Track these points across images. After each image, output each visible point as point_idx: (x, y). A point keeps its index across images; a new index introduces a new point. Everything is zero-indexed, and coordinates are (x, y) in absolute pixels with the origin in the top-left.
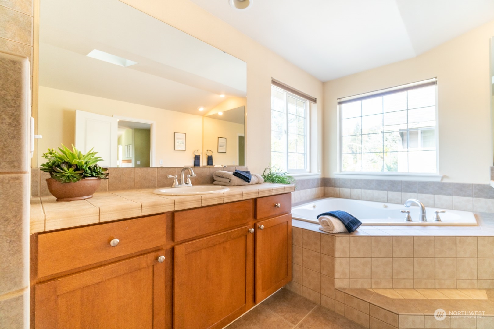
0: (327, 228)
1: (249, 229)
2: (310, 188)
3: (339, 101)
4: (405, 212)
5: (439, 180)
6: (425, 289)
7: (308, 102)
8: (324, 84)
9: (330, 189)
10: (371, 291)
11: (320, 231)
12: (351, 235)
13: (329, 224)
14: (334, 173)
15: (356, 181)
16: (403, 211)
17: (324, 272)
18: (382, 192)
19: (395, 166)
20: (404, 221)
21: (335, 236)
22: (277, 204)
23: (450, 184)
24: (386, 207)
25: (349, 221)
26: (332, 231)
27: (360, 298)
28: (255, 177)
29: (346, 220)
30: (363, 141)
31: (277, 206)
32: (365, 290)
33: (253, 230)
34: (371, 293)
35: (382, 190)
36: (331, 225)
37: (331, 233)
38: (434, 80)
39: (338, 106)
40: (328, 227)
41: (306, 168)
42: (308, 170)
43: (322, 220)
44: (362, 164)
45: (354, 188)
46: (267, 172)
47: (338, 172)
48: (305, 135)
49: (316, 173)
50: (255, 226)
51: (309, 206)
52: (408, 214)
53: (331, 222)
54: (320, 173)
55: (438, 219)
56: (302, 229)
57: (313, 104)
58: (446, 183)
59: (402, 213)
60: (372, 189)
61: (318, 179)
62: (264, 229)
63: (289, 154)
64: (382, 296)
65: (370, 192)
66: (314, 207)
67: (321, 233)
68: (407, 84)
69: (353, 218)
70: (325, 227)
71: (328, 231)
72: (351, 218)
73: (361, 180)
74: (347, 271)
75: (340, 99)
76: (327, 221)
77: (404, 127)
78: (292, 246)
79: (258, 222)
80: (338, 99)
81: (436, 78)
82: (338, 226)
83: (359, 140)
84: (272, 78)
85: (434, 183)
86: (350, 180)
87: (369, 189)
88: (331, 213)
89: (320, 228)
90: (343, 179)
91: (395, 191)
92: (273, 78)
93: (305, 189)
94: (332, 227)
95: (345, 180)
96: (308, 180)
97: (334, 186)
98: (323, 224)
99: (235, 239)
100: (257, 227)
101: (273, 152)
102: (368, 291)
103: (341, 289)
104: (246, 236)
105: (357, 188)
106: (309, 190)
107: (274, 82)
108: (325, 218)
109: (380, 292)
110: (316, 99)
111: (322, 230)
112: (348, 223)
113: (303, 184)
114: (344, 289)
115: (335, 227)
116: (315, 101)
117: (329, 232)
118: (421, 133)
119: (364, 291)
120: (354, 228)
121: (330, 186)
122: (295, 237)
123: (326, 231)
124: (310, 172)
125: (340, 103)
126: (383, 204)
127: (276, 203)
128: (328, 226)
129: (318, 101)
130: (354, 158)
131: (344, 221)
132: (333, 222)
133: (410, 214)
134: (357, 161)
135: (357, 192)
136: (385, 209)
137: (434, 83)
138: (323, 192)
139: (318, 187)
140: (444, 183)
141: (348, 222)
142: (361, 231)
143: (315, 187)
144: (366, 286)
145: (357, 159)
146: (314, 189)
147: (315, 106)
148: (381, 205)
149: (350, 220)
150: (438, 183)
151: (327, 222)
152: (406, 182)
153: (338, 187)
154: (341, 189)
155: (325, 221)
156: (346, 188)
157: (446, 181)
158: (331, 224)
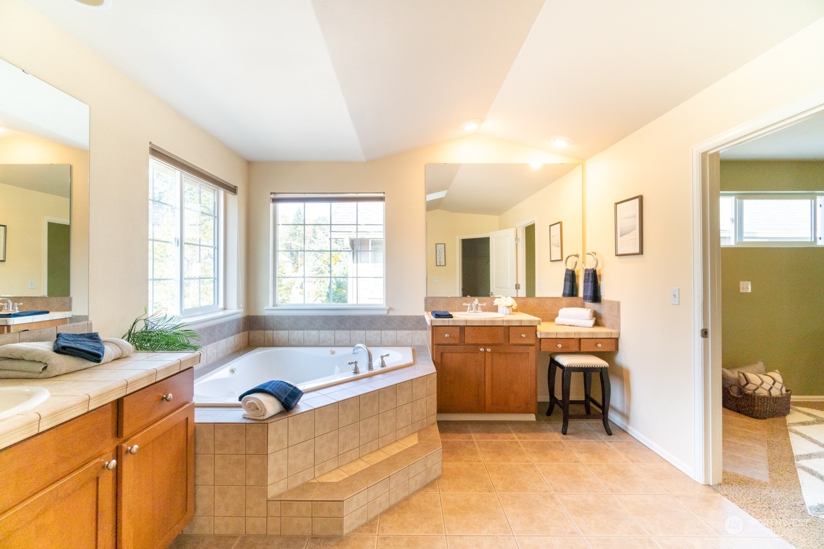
0: (254, 413)
1: (104, 462)
2: (225, 338)
3: (272, 196)
4: (352, 363)
5: (385, 313)
6: (371, 453)
7: (222, 192)
8: (250, 165)
9: (258, 334)
10: (314, 483)
11: (244, 421)
12: (289, 416)
13: (259, 407)
14: (265, 308)
15: (297, 319)
16: (350, 362)
17: (251, 482)
18: (328, 332)
19: (345, 280)
20: (351, 375)
21: (268, 424)
22: (167, 396)
23: (395, 317)
24: (333, 353)
25: (287, 394)
26: (264, 415)
27: (300, 499)
28: (114, 347)
29: (282, 395)
30: (306, 238)
31: (166, 398)
32: (308, 483)
33: (114, 462)
34: (313, 485)
35: (328, 329)
36: (261, 408)
37: (262, 420)
38: (381, 195)
39: (272, 205)
40: (257, 411)
41: (218, 304)
42: (221, 305)
43: (248, 402)
44: (304, 273)
45: (293, 329)
46: (140, 327)
47: (270, 306)
48: (216, 246)
49: (235, 309)
50: (118, 454)
51: (223, 372)
52: (356, 365)
53: (262, 403)
54: (242, 310)
55: (383, 365)
56: (214, 423)
57: (230, 196)
58: (391, 316)
59: (349, 365)
60: (317, 329)
61: (238, 320)
62: (138, 450)
63: (185, 281)
64: (327, 483)
65: (314, 333)
66: (232, 371)
67: (246, 423)
68: (357, 193)
69: (292, 389)
70: (252, 413)
71: (256, 418)
72: (289, 389)
73: (303, 317)
74: (284, 468)
75: (274, 193)
76: (255, 402)
77: (354, 236)
78: (195, 458)
79: (125, 441)
80: (271, 193)
81: (384, 193)
82: (271, 405)
83: (300, 235)
84: (150, 143)
85: (381, 317)
86: (288, 317)
87: (313, 329)
88: (259, 388)
89: (244, 414)
90: (277, 316)
91: (344, 329)
92: (153, 143)
93: (215, 341)
94: (263, 410)
95: (281, 317)
96: (221, 325)
97: (265, 329)
98: (249, 407)
99: (69, 495)
100: (124, 451)
101: (151, 280)
102: (311, 483)
103: (276, 497)
104: (97, 478)
105: (297, 330)
106: (223, 341)
107: (156, 152)
108: (252, 398)
109: (324, 479)
110: (235, 187)
111: (247, 417)
112: (285, 399)
113: (213, 332)
114: (280, 495)
115: (267, 410)
116: (234, 190)
117: (258, 418)
118: (372, 245)
119: (307, 487)
120: (293, 404)
121: (258, 330)
122: (200, 440)
123: (254, 418)
124: (225, 309)
125: (275, 200)
126: (329, 349)
127: (164, 394)
128: (258, 409)
129: (239, 191)
130: (293, 264)
131: (280, 396)
132: (264, 402)
133: (357, 365)
134: (297, 268)
135: (297, 334)
136: (332, 355)
137: (382, 199)
138: (247, 339)
139: (239, 332)
140: (389, 316)
141: (285, 396)
142: (304, 404)
143: (233, 334)
144: (308, 478)
145: (297, 264)
146: (231, 339)
147: (233, 199)
148: (328, 350)
149: (289, 392)
150: (385, 316)
151: (255, 404)
152: (355, 317)
153: (270, 329)
154: (274, 331)
155: (253, 403)
156: (282, 330)
157: (392, 314)
158: (262, 406)
